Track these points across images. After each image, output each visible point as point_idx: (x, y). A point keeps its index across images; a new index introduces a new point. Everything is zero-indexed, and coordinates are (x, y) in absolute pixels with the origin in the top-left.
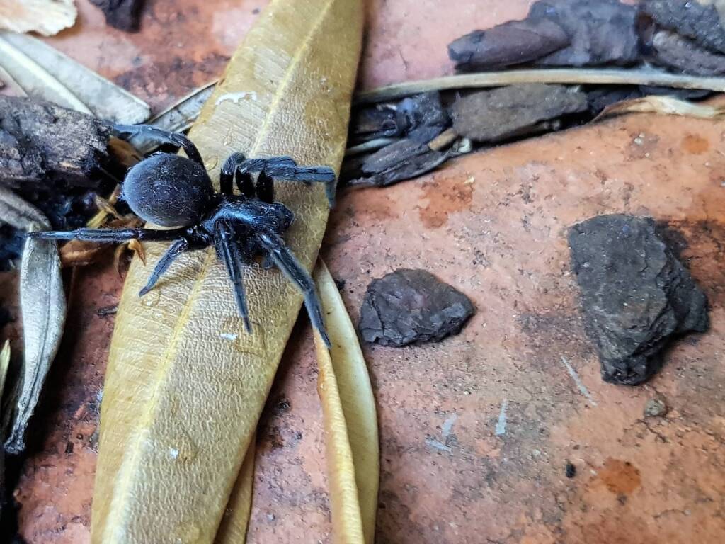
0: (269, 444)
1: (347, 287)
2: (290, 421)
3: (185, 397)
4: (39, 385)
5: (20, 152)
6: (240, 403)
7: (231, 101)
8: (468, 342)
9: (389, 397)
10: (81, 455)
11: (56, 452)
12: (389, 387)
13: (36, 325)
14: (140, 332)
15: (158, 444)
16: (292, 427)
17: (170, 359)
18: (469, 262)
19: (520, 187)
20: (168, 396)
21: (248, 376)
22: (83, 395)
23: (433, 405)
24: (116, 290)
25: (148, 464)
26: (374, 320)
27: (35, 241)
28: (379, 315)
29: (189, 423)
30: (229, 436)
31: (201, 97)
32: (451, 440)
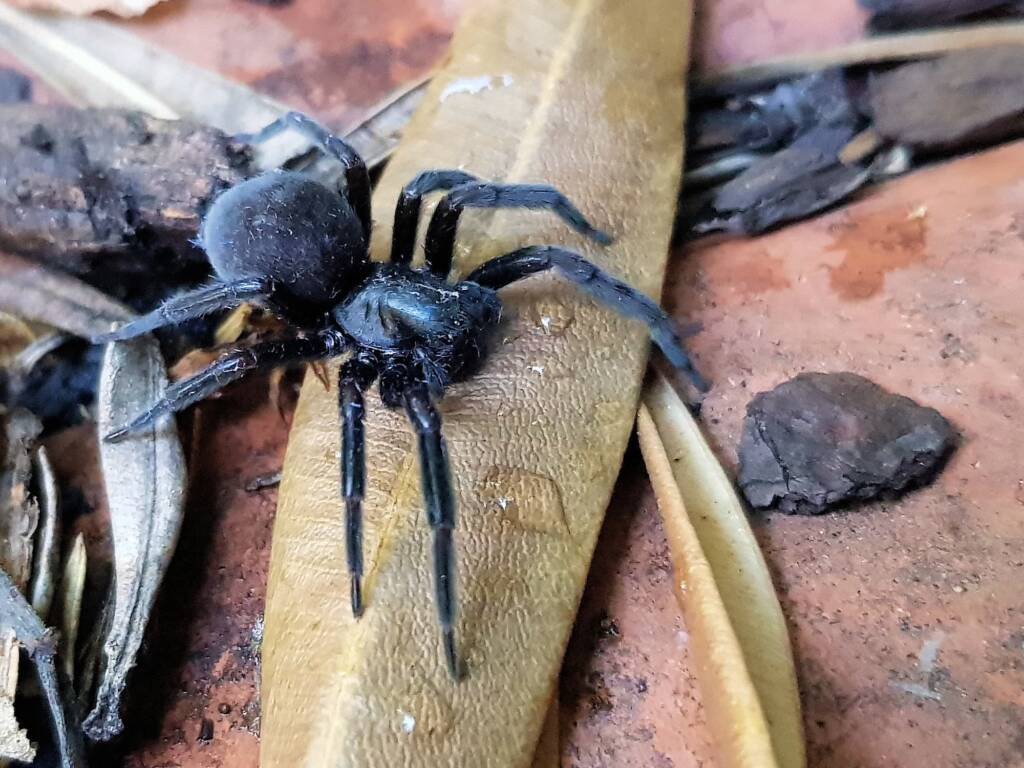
0: (586, 705)
1: (707, 412)
2: (620, 659)
3: (422, 614)
4: (144, 611)
5: (88, 195)
6: (527, 625)
7: (467, 92)
8: (950, 497)
9: (809, 606)
10: (229, 742)
11: (182, 738)
12: (808, 587)
13: (131, 505)
14: (328, 505)
15: (378, 704)
16: (624, 671)
17: (388, 547)
18: (934, 356)
19: (1013, 220)
20: (390, 615)
21: (537, 574)
22: (227, 632)
23: (897, 616)
24: (276, 446)
25: (360, 744)
26: (768, 464)
27: (123, 351)
28: (777, 456)
29: (432, 663)
30: (512, 688)
31: (410, 103)
32: (936, 678)
